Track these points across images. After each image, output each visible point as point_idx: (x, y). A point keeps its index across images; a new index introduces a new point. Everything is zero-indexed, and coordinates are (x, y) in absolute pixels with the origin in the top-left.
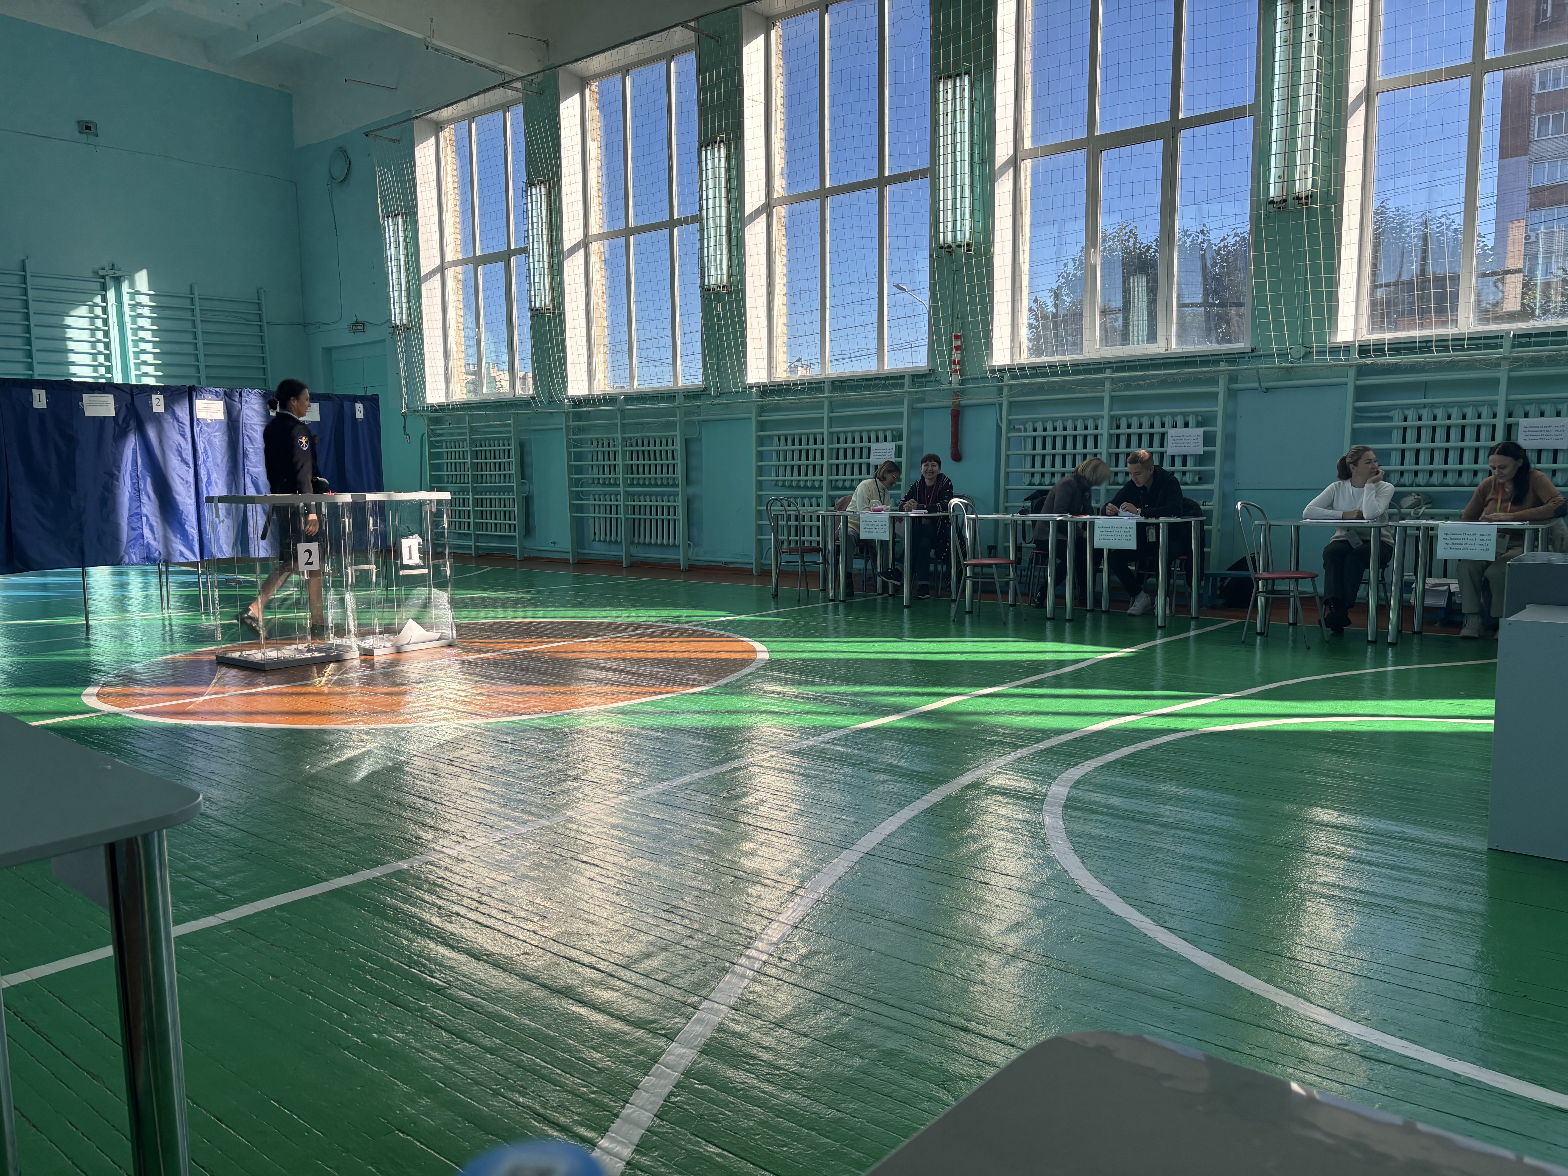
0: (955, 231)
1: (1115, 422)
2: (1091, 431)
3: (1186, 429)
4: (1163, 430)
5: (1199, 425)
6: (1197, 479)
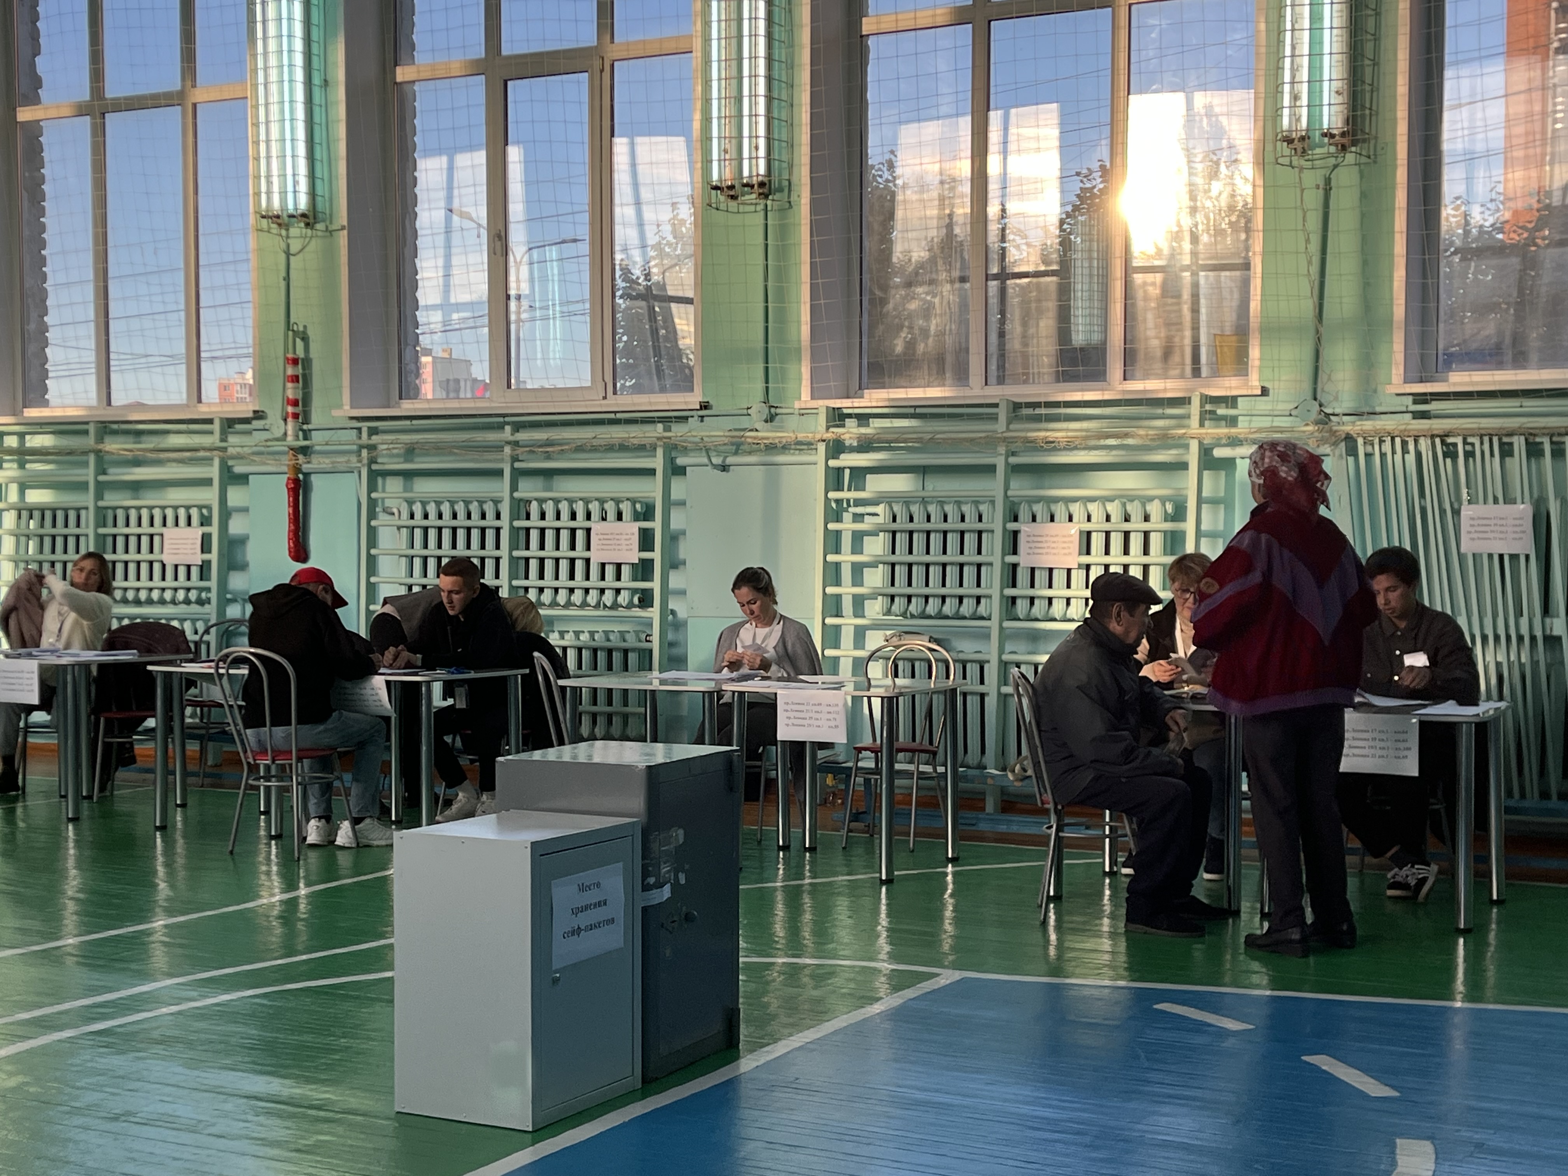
0: (283, 193)
1: (520, 509)
2: (490, 521)
3: (620, 523)
4: (587, 524)
5: (637, 517)
6: (636, 600)
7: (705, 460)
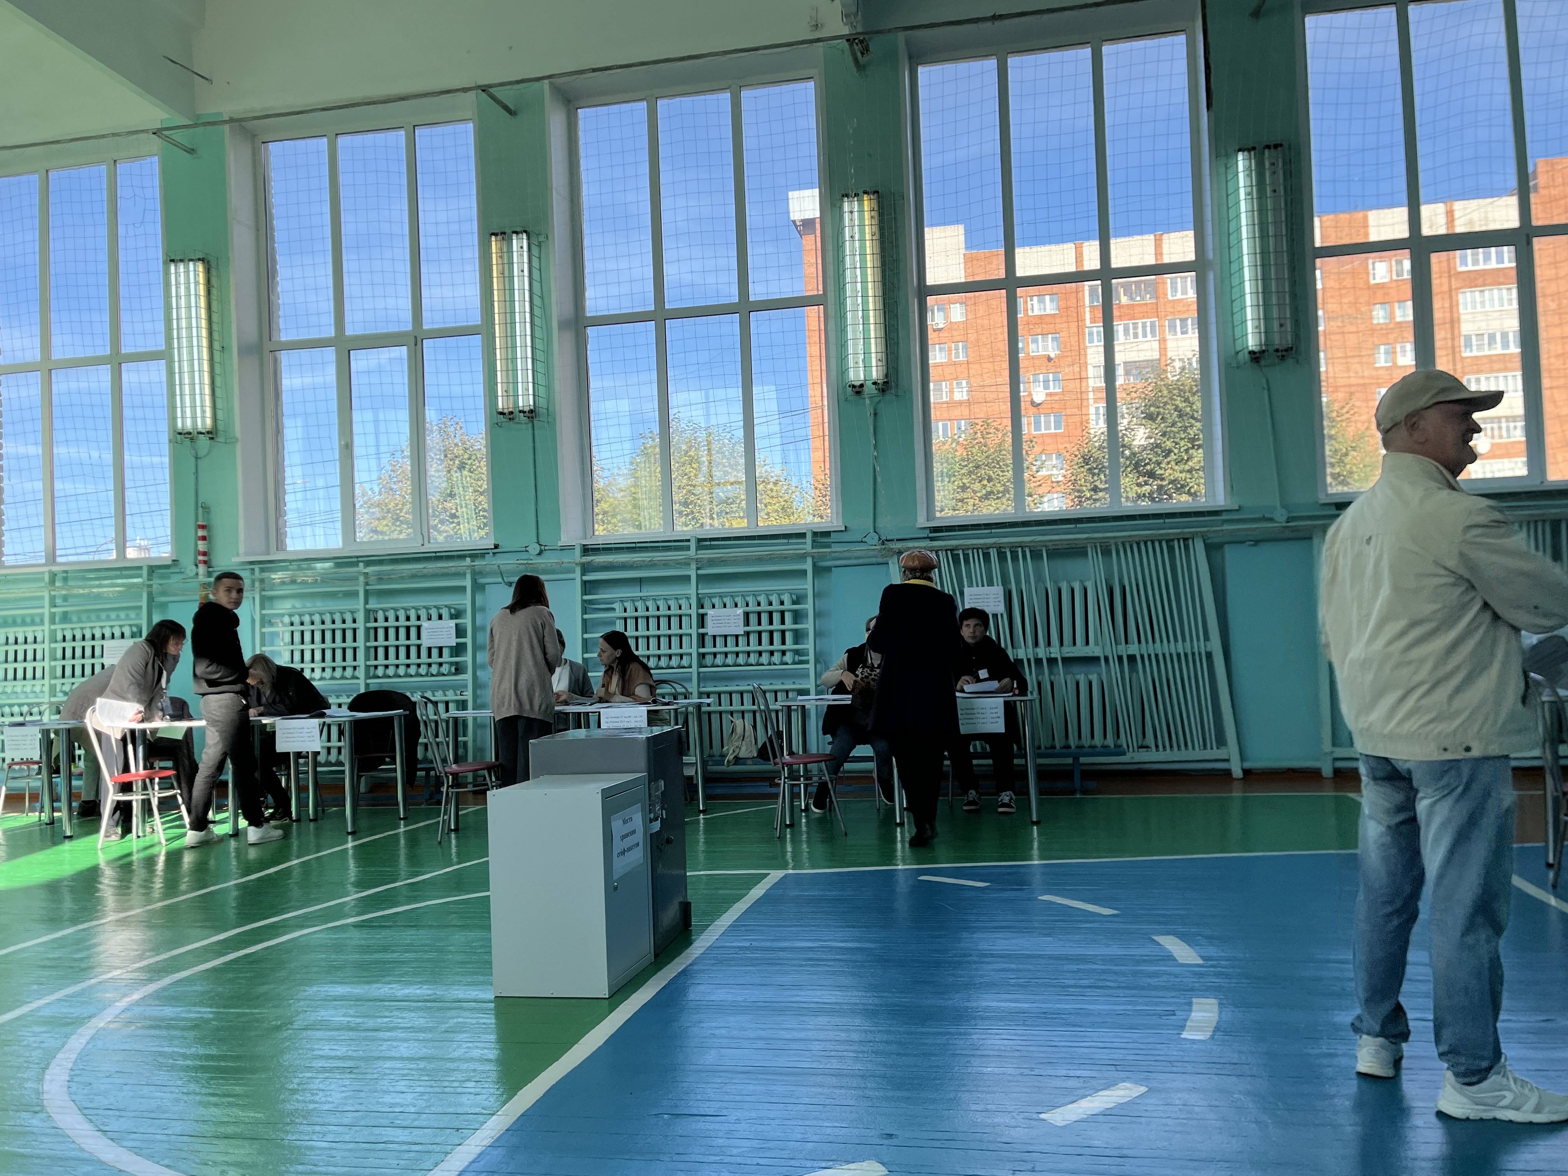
0: (194, 418)
1: (372, 615)
2: (349, 624)
3: (441, 621)
4: (418, 623)
6: (453, 669)
7: (500, 580)
